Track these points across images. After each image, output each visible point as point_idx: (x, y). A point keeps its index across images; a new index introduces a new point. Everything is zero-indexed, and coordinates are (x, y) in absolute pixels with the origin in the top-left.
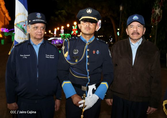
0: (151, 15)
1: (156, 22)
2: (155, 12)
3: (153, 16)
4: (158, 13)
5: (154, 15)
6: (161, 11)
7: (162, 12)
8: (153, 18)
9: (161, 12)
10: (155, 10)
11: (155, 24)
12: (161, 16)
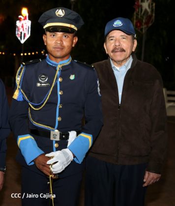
0: (134, 12)
1: (144, 27)
2: (141, 6)
3: (137, 14)
4: (147, 8)
5: (138, 12)
6: (152, 4)
7: (154, 8)
8: (137, 18)
9: (152, 7)
10: (140, 3)
11: (142, 30)
12: (154, 15)
